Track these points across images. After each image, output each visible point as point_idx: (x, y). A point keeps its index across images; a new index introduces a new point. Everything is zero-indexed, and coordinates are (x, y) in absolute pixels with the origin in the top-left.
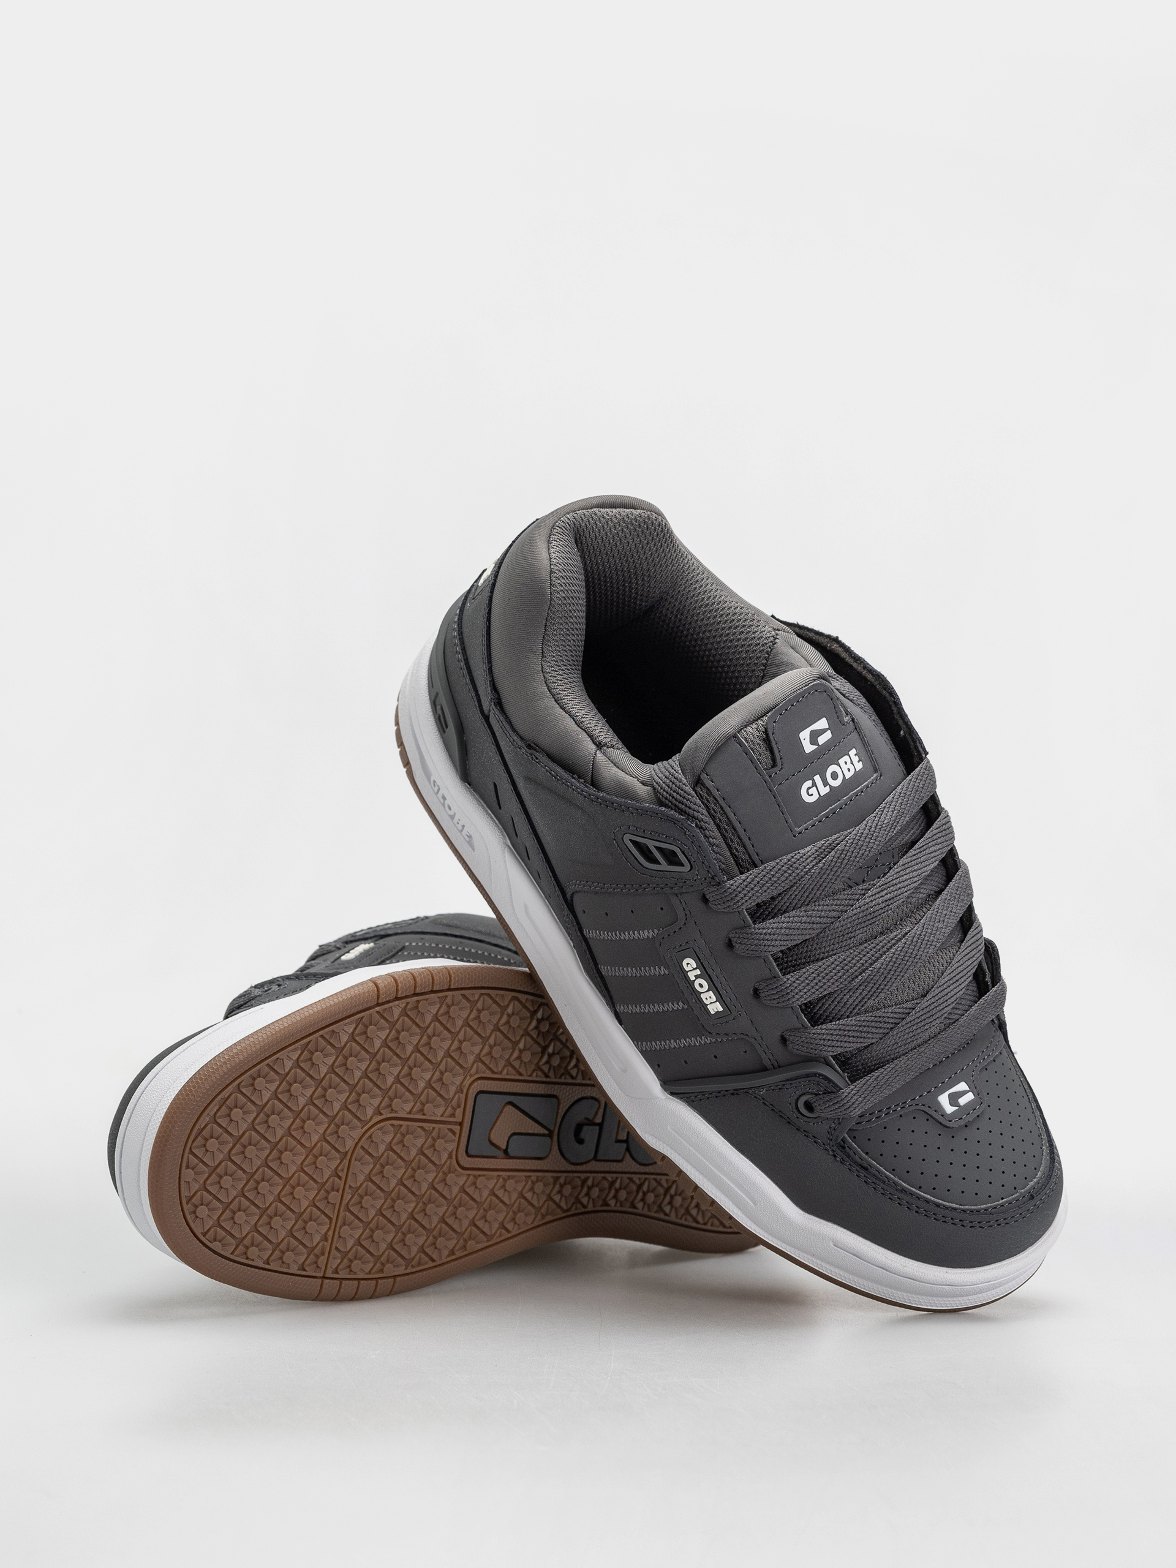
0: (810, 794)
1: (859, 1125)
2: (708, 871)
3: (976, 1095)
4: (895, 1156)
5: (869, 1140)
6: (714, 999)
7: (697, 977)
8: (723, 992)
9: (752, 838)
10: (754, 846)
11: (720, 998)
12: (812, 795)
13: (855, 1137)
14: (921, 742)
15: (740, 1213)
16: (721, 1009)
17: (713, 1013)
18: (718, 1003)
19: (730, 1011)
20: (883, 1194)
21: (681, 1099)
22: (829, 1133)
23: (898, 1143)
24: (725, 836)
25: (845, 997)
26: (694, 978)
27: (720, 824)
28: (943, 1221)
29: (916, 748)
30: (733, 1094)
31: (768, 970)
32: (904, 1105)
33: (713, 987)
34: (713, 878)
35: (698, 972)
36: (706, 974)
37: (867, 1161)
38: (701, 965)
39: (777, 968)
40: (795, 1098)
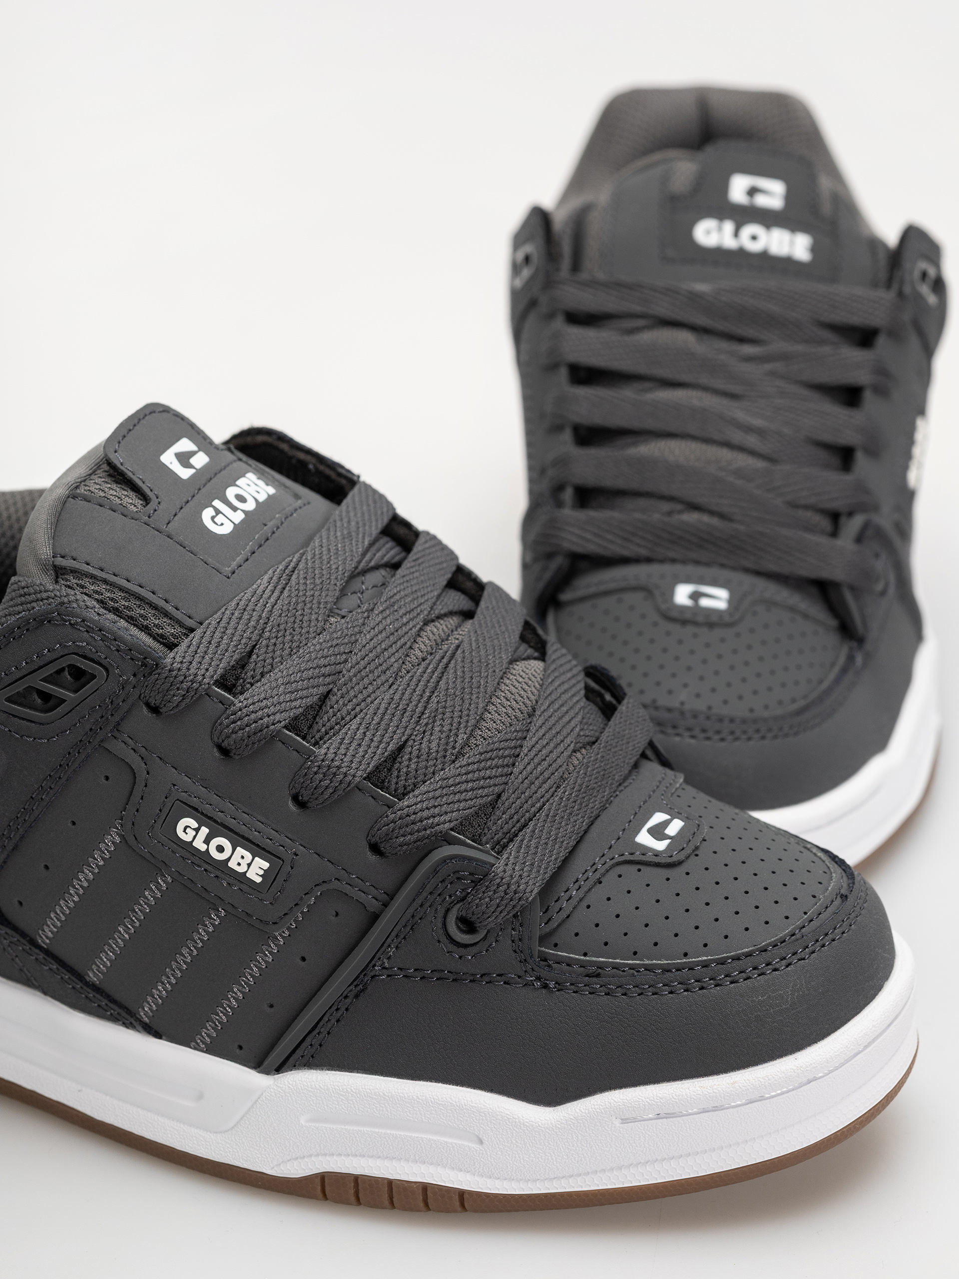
0: (219, 524)
1: (550, 923)
2: (132, 659)
3: (685, 819)
4: (626, 934)
5: (577, 935)
6: (248, 856)
7: (207, 841)
8: (254, 835)
9: (170, 598)
10: (179, 607)
11: (257, 850)
12: (222, 524)
13: (556, 945)
14: (342, 467)
15: (469, 1177)
16: (266, 865)
17: (258, 880)
18: (257, 859)
19: (280, 858)
20: (642, 994)
21: (295, 1067)
22: (515, 951)
23: (618, 916)
24: (132, 618)
25: (423, 746)
26: (205, 846)
27: (116, 605)
28: (745, 980)
29: (340, 475)
30: (357, 996)
31: (295, 753)
32: (595, 867)
33: (239, 839)
34: (144, 665)
35: (204, 831)
36: (218, 827)
37: (592, 963)
38: (203, 818)
39: (304, 742)
40: (440, 925)
